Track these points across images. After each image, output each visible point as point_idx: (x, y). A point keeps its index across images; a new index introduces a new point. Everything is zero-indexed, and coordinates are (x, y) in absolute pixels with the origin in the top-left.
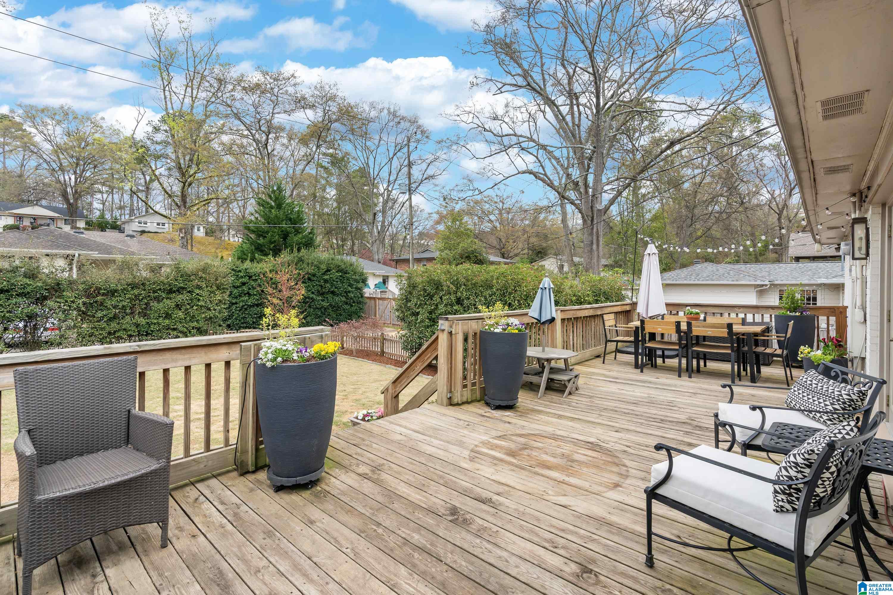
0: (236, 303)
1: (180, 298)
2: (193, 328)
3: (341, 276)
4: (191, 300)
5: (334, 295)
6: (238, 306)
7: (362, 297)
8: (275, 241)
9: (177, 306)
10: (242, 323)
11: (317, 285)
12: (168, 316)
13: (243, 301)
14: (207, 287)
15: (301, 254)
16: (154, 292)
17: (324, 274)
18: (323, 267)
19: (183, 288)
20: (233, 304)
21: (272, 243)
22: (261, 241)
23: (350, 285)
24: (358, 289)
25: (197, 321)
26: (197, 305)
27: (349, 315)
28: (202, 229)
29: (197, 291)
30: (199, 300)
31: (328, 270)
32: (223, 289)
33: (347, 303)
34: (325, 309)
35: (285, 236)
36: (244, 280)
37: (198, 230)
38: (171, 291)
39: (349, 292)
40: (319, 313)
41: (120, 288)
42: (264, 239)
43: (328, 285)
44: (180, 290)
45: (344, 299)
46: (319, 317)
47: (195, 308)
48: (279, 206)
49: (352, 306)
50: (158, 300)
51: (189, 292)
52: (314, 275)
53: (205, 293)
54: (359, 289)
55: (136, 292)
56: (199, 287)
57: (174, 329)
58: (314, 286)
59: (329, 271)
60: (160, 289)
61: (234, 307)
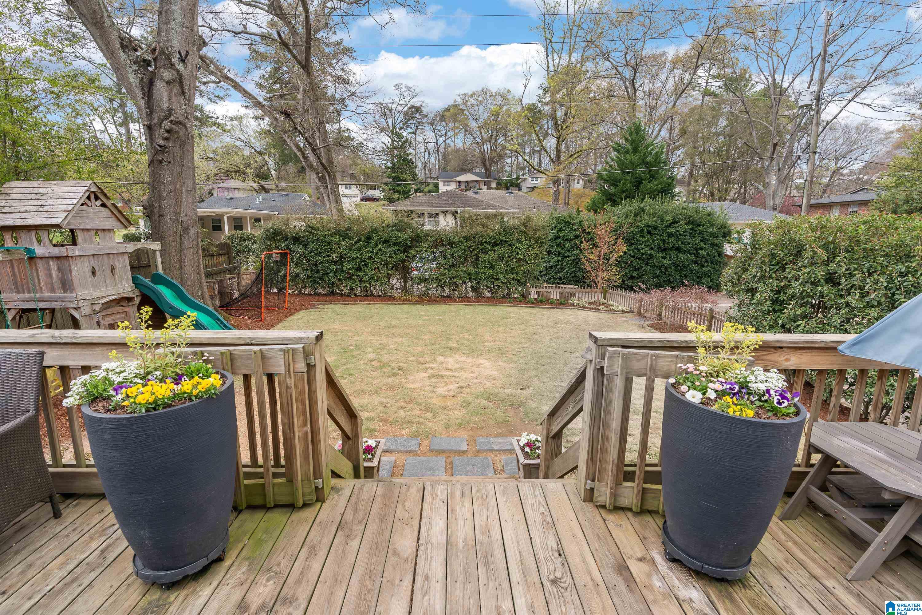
0: (568, 256)
1: (502, 250)
2: (513, 279)
3: (691, 229)
4: (511, 253)
5: (680, 252)
6: (569, 259)
7: (720, 255)
8: (627, 190)
9: (499, 258)
10: (573, 277)
11: (658, 239)
12: (492, 267)
13: (574, 255)
14: (526, 240)
15: (643, 204)
16: (482, 244)
17: (670, 226)
18: (669, 218)
19: (506, 241)
20: (566, 257)
21: (624, 192)
22: (612, 190)
23: (703, 240)
24: (713, 245)
25: (517, 273)
26: (516, 258)
27: (698, 277)
28: (581, 182)
29: (517, 245)
30: (518, 253)
31: (675, 222)
32: (541, 243)
33: (696, 263)
34: (666, 267)
35: (638, 182)
36: (577, 233)
37: (578, 183)
38: (495, 244)
39: (701, 249)
40: (658, 272)
41: (456, 240)
42: (616, 188)
43: (673, 240)
44: (502, 243)
45: (692, 257)
46: (658, 277)
47: (514, 260)
48: (635, 150)
49: (703, 266)
50: (484, 252)
51: (510, 245)
52: (656, 228)
53: (523, 246)
54: (719, 246)
55: (469, 243)
56: (519, 242)
57: (497, 279)
58: (653, 241)
59: (677, 222)
60: (486, 242)
61: (566, 260)
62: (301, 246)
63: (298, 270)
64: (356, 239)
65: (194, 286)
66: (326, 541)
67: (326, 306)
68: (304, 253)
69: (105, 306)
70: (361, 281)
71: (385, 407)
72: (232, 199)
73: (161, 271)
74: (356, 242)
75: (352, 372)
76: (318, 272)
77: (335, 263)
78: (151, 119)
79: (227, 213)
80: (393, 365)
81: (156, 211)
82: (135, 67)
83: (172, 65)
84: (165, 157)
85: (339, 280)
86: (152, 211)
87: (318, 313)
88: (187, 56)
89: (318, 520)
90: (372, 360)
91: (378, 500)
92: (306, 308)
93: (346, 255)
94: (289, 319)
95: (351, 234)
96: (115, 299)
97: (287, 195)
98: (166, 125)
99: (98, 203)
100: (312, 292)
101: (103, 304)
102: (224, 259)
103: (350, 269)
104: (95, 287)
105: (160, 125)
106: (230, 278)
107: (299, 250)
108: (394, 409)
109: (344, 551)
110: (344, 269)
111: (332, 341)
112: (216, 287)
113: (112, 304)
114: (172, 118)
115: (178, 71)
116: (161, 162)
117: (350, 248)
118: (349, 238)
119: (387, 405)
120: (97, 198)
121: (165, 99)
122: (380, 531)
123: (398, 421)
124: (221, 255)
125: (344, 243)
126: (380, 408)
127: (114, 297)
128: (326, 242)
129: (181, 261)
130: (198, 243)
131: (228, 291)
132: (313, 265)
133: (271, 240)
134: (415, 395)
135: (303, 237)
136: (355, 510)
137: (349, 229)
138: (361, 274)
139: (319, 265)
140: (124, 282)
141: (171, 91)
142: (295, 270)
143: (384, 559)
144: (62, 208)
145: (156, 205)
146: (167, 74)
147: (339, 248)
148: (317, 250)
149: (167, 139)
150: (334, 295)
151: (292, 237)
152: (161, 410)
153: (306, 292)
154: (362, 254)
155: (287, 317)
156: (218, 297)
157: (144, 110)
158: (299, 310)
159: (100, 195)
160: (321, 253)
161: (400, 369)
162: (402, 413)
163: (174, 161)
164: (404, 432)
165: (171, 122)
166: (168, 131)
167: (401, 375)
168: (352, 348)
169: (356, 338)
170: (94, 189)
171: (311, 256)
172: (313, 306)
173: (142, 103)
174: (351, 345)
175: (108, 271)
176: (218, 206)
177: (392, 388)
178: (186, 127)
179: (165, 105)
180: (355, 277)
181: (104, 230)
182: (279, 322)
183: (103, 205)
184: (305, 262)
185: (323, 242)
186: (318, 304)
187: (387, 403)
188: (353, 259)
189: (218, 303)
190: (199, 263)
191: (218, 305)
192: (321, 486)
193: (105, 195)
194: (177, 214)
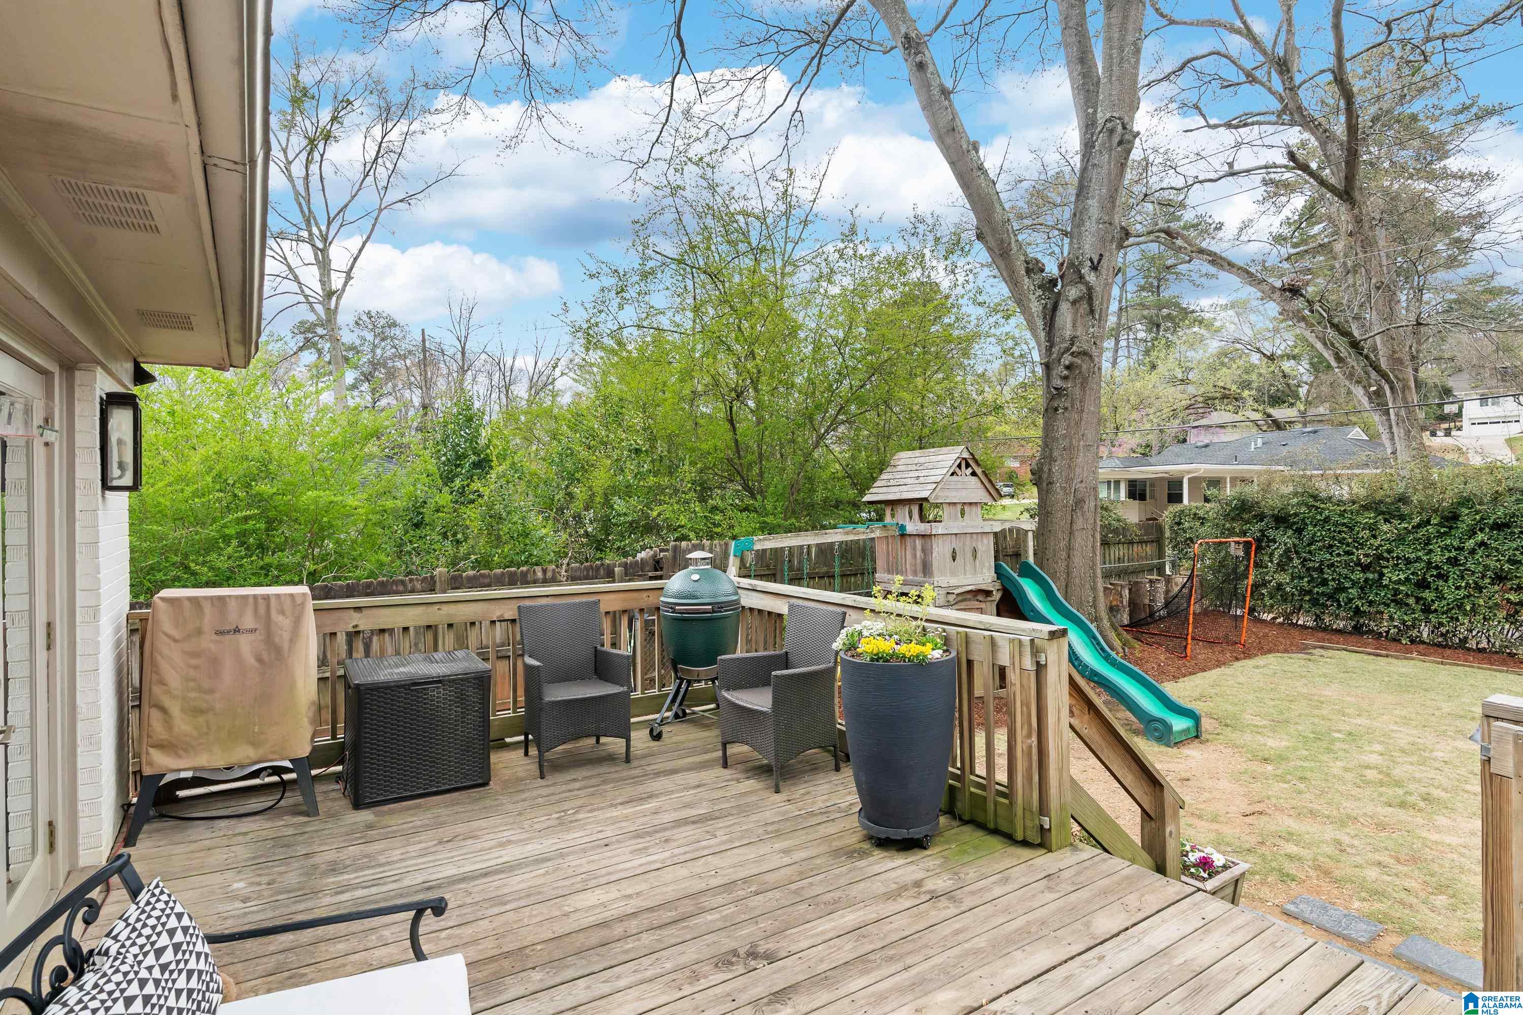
62: (1290, 532)
63: (1284, 578)
64: (1417, 520)
65: (1083, 586)
66: (1024, 880)
67: (1330, 653)
68: (1295, 545)
69: (960, 598)
70: (1427, 610)
71: (1341, 851)
72: (1206, 446)
73: (1031, 560)
74: (1419, 526)
75: (1308, 774)
76: (1325, 582)
77: (1365, 568)
78: (1050, 355)
79: (1189, 472)
80: (1412, 787)
81: (1045, 476)
82: (1040, 292)
83: (1081, 277)
84: (1061, 403)
85: (1371, 603)
86: (1040, 477)
87: (1303, 662)
88: (1099, 261)
89: (1030, 862)
90: (1368, 767)
91: (1115, 878)
92: (1286, 651)
93: (1389, 551)
94: (1237, 664)
95: (1405, 510)
96: (971, 591)
97: (1315, 432)
98: (1067, 359)
99: (969, 471)
100: (1310, 624)
101: (958, 595)
102: (1149, 549)
103: (1399, 582)
104: (953, 574)
105: (1059, 361)
106: (1151, 581)
107: (1286, 538)
108: (1359, 860)
109: (1034, 896)
110: (1385, 582)
111: (1300, 715)
112: (1126, 592)
113: (969, 596)
114: (1074, 349)
115: (1087, 284)
116: (1056, 409)
117: (1400, 539)
118: (1402, 518)
119: (1348, 850)
120: (968, 466)
121: (1069, 325)
122: (1088, 901)
123: (1353, 882)
124: (1146, 542)
125: (1385, 527)
126: (1329, 850)
127: (970, 588)
128: (1344, 524)
129: (1069, 548)
130: (1095, 522)
131: (1147, 601)
132: (1315, 569)
133: (1233, 519)
134: (1428, 853)
135: (1296, 515)
136: (1079, 873)
137: (1403, 499)
138: (1428, 595)
139: (1326, 570)
140: (985, 571)
141: (1076, 313)
142: (1276, 576)
143: (1068, 921)
144: (933, 479)
145: (1046, 469)
146: (1073, 292)
147: (1375, 537)
148: (1323, 540)
149: (1065, 378)
150: (1362, 634)
151: (1273, 516)
152: (881, 662)
153: (1300, 622)
154: (1431, 551)
155: (1237, 659)
156: (1127, 609)
157: (1044, 344)
158: (1270, 651)
159: (971, 462)
160: (1331, 546)
161: (1426, 798)
162: (1372, 873)
163: (1072, 406)
164: (1356, 904)
165: (1072, 354)
166: (1068, 368)
167: (1420, 810)
168: (1337, 735)
169: (1359, 721)
170: (966, 455)
171: (1310, 552)
172: (1303, 649)
173: (1042, 335)
174: (1339, 731)
175: (969, 555)
176: (1180, 460)
177: (1381, 826)
178: (1091, 357)
179: (1068, 333)
180: (1411, 601)
181: (970, 504)
182: (1218, 666)
183: (974, 474)
184: (1296, 562)
185: (1336, 524)
186: (1315, 647)
187: (1352, 846)
188: (1408, 562)
189: (1126, 619)
190: (1094, 553)
191: (1126, 621)
192: (1047, 827)
193: (976, 462)
194: (1069, 480)
